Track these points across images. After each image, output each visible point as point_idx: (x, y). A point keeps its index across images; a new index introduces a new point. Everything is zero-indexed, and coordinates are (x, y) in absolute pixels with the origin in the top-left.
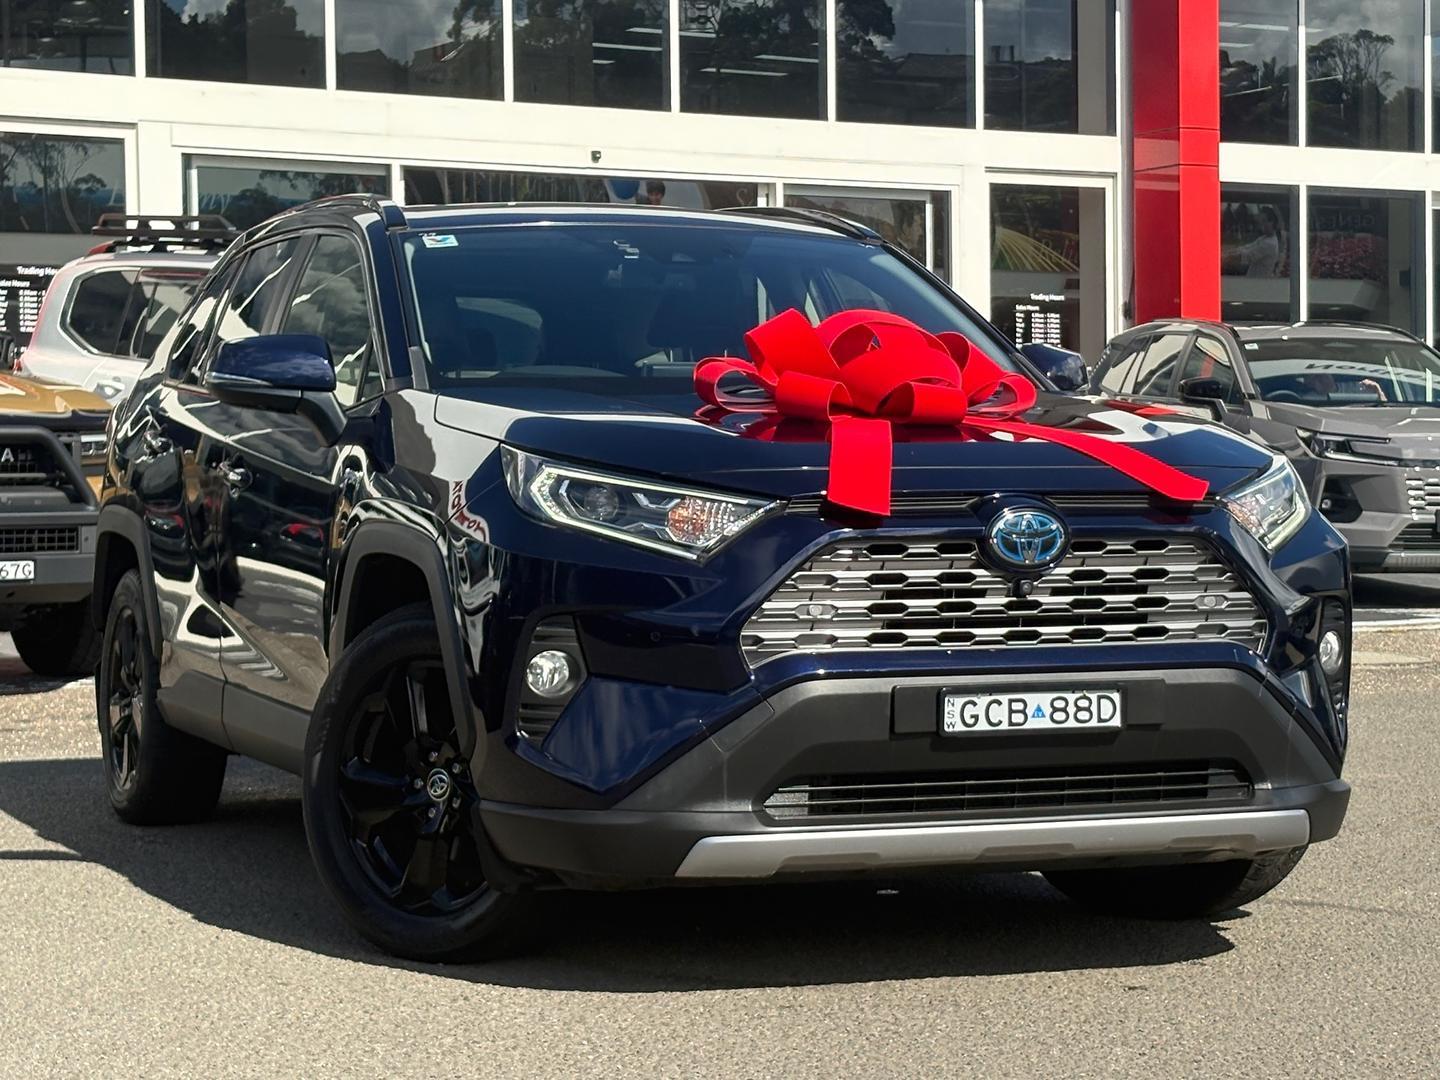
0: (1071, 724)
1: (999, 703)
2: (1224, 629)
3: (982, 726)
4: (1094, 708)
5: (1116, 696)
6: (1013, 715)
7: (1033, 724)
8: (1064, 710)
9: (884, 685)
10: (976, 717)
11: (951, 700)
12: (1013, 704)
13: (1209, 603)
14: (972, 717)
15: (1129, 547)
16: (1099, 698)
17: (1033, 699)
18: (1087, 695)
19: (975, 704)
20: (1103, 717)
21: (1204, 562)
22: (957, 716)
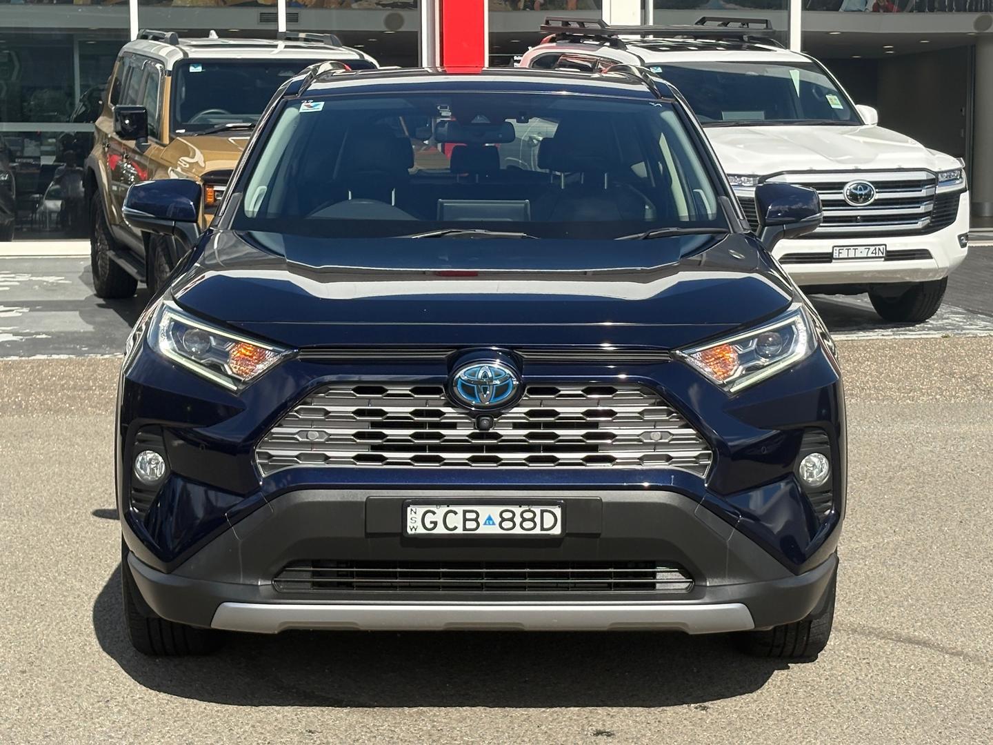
0: (518, 531)
1: (455, 513)
2: (669, 458)
3: (440, 530)
4: (538, 520)
5: (558, 511)
6: (467, 522)
7: (484, 530)
8: (511, 520)
9: (360, 495)
10: (435, 523)
11: (414, 509)
12: (467, 514)
13: (656, 437)
14: (431, 522)
15: (580, 392)
16: (542, 512)
17: (484, 511)
18: (532, 509)
19: (434, 513)
20: (545, 527)
21: (653, 405)
22: (417, 522)
